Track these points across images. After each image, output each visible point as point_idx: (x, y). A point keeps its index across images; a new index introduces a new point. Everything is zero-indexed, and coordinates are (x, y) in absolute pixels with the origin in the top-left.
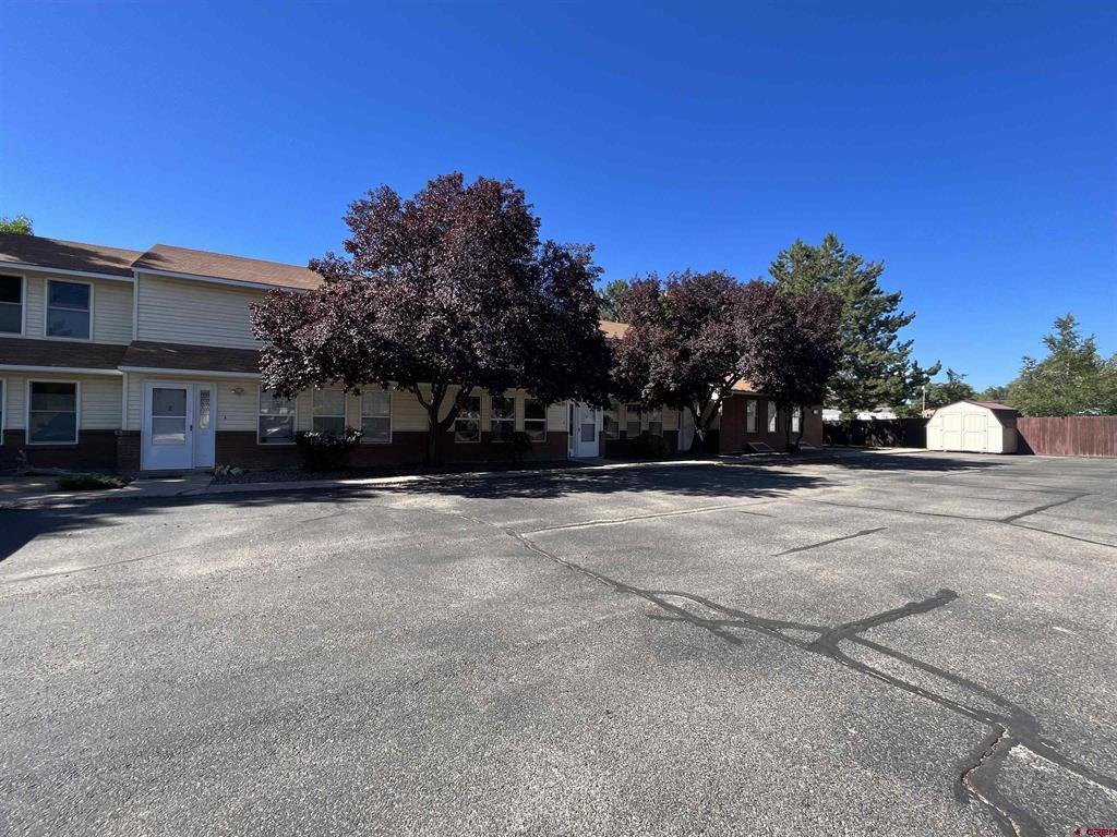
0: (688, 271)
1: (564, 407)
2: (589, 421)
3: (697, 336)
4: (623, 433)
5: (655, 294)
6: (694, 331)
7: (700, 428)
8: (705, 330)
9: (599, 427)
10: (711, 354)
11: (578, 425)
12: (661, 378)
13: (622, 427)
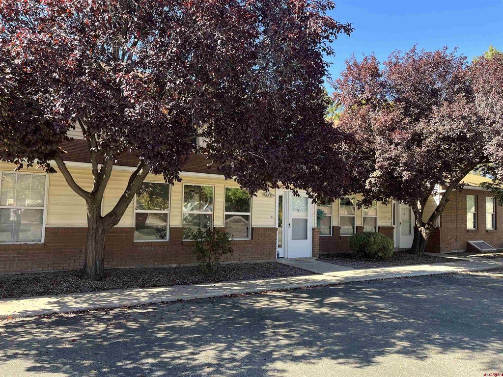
0: (414, 50)
1: (272, 199)
2: (301, 215)
3: (429, 119)
4: (336, 229)
5: (375, 74)
6: (424, 113)
7: (423, 225)
8: (437, 113)
9: (312, 223)
10: (446, 139)
11: (288, 219)
12: (390, 164)
13: (335, 223)
